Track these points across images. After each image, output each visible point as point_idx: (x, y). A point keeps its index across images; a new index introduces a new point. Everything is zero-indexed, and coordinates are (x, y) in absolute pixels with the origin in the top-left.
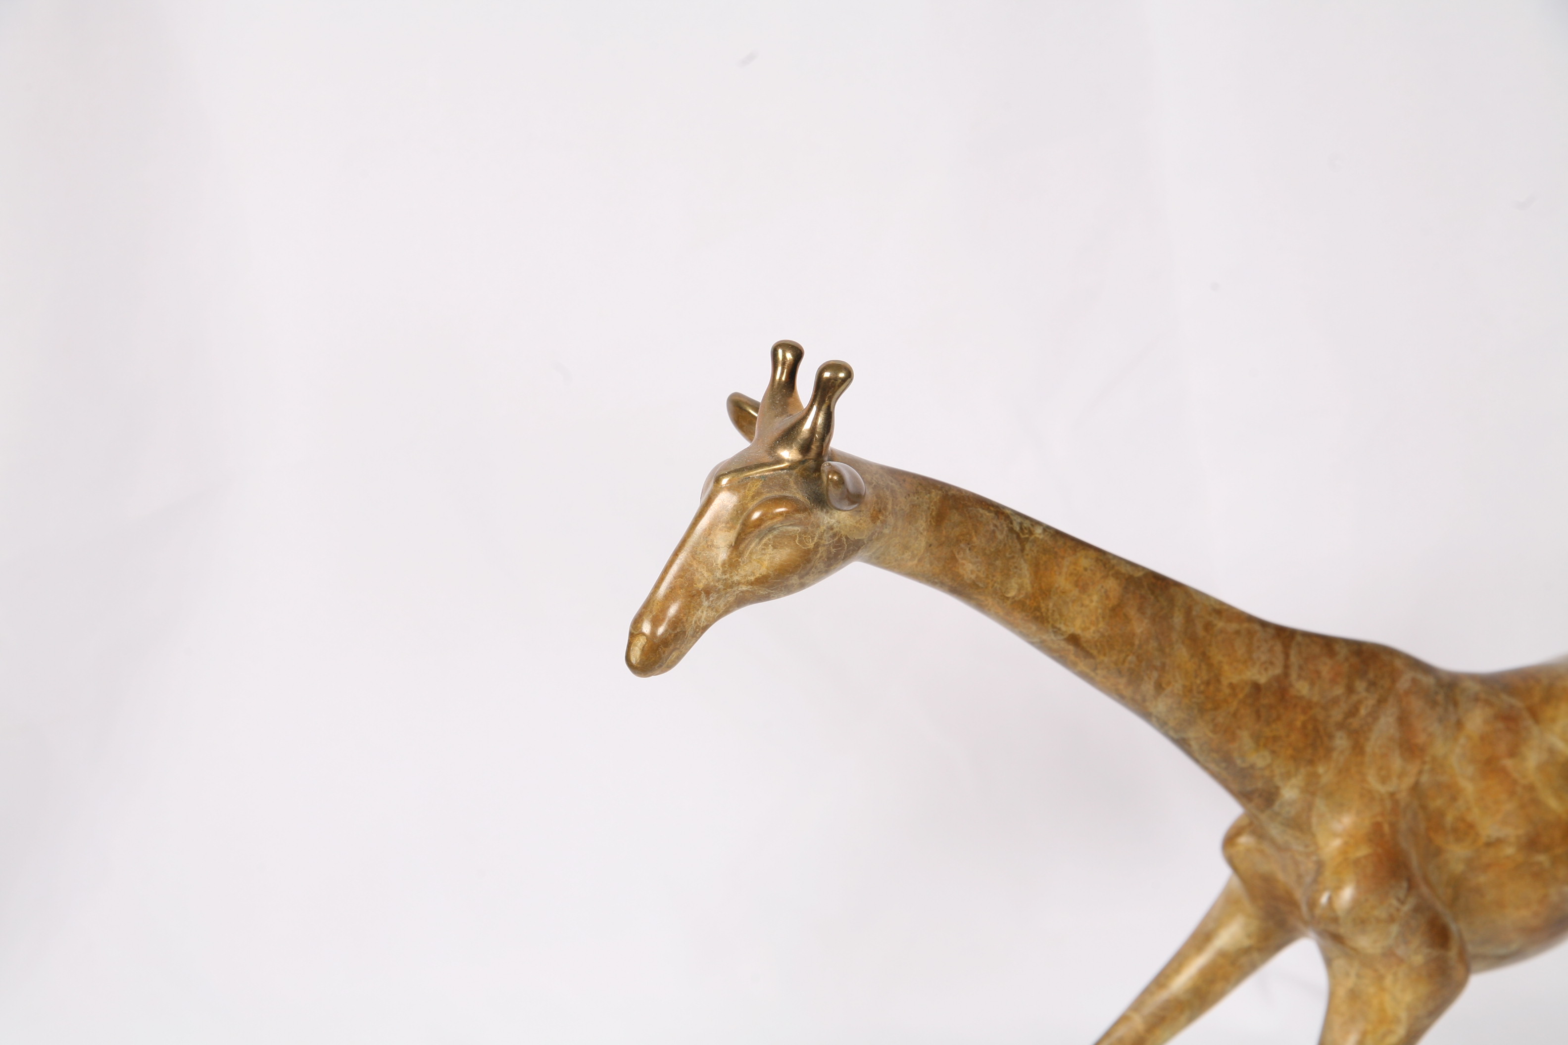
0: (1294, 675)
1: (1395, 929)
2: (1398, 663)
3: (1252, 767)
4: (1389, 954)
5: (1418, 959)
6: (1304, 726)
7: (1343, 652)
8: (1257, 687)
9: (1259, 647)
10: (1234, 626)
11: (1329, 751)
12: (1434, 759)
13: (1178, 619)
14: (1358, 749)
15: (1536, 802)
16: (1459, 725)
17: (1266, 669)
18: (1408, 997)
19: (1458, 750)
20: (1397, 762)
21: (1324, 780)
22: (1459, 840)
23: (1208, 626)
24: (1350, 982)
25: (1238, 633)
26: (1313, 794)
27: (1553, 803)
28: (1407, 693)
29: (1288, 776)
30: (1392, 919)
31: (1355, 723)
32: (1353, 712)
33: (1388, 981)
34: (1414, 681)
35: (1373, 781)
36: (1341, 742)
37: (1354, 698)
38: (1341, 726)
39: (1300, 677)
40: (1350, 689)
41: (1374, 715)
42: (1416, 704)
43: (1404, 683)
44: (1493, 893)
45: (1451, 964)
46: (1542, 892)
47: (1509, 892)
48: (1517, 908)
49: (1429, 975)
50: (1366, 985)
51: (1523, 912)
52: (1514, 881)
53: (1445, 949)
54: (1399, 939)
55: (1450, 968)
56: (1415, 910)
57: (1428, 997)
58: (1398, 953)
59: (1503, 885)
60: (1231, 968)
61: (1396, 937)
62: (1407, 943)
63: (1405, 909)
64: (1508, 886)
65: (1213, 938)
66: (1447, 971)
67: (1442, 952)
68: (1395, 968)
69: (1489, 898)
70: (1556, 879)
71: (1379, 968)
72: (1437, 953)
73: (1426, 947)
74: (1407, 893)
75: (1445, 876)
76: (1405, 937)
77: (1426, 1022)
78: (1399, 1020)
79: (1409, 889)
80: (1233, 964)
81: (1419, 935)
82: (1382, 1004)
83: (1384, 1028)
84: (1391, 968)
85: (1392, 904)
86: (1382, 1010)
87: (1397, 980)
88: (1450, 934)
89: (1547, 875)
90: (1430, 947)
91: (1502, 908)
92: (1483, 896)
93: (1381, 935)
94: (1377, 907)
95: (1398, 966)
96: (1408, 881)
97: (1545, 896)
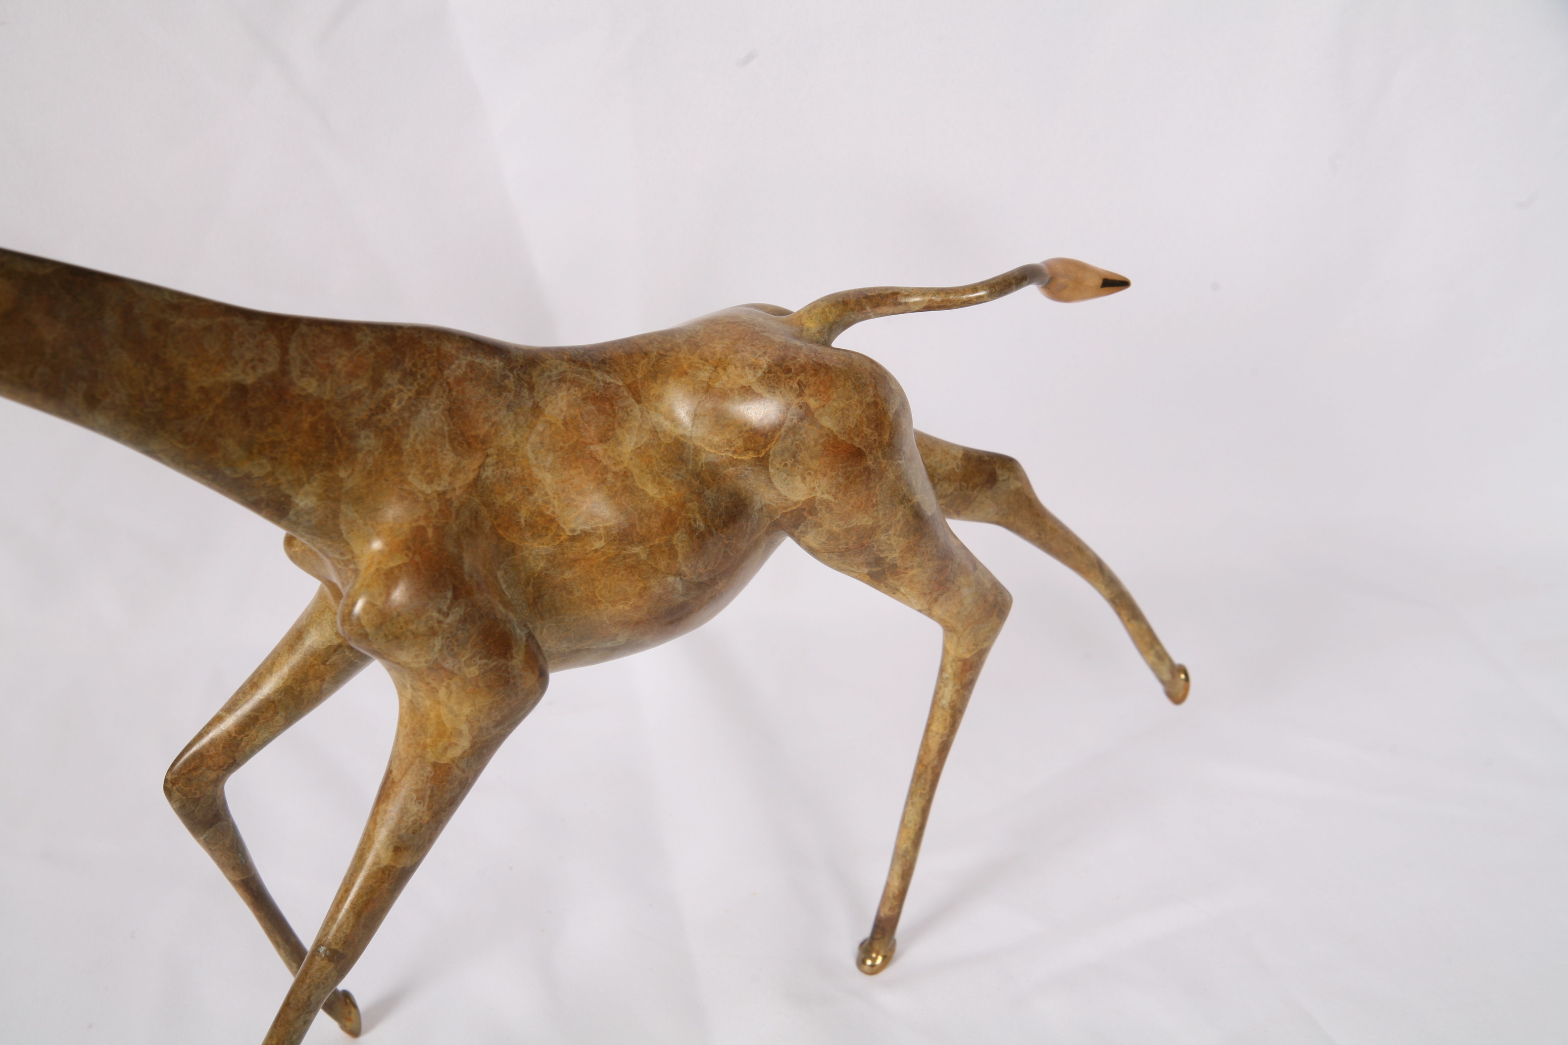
0: (295, 373)
1: (438, 642)
2: (448, 347)
3: (248, 476)
4: (435, 668)
5: (473, 671)
6: (314, 427)
7: (368, 340)
8: (241, 390)
9: (241, 344)
10: (203, 322)
11: (351, 454)
12: (501, 450)
13: (111, 320)
14: (393, 447)
15: (630, 489)
16: (537, 410)
17: (254, 368)
18: (467, 710)
19: (534, 438)
20: (448, 459)
21: (349, 484)
22: (537, 536)
23: (160, 326)
25: (208, 329)
26: (337, 500)
27: (652, 490)
28: (459, 381)
29: (299, 483)
30: (433, 633)
31: (386, 419)
32: (384, 406)
33: (442, 694)
34: (471, 365)
35: (416, 482)
36: (368, 441)
37: (383, 392)
38: (365, 424)
39: (303, 373)
40: (377, 382)
41: (412, 409)
42: (474, 392)
43: (458, 367)
44: (582, 588)
45: (516, 672)
46: (641, 585)
47: (601, 586)
48: (614, 603)
49: (488, 686)
50: (422, 697)
51: (621, 607)
52: (606, 575)
53: (505, 658)
54: (445, 652)
55: (514, 677)
56: (464, 620)
57: (490, 708)
58: (446, 666)
59: (593, 580)
60: (322, 667)
61: (441, 650)
62: (455, 656)
63: (449, 620)
64: (599, 581)
65: (304, 636)
66: (512, 681)
67: (502, 661)
68: (446, 681)
69: (578, 594)
70: (656, 571)
71: (429, 680)
72: (496, 663)
73: (480, 659)
74: (452, 603)
75: (523, 575)
76: (452, 650)
77: (494, 732)
78: (460, 733)
79: (455, 598)
80: (324, 663)
81: (469, 646)
82: (439, 717)
83: (445, 741)
84: (443, 681)
85: (431, 618)
86: (440, 723)
87: (451, 692)
88: (513, 642)
89: (644, 567)
90: (485, 657)
91: (595, 604)
92: (571, 593)
93: (421, 649)
94: (413, 622)
95: (450, 679)
96: (455, 589)
97: (645, 589)
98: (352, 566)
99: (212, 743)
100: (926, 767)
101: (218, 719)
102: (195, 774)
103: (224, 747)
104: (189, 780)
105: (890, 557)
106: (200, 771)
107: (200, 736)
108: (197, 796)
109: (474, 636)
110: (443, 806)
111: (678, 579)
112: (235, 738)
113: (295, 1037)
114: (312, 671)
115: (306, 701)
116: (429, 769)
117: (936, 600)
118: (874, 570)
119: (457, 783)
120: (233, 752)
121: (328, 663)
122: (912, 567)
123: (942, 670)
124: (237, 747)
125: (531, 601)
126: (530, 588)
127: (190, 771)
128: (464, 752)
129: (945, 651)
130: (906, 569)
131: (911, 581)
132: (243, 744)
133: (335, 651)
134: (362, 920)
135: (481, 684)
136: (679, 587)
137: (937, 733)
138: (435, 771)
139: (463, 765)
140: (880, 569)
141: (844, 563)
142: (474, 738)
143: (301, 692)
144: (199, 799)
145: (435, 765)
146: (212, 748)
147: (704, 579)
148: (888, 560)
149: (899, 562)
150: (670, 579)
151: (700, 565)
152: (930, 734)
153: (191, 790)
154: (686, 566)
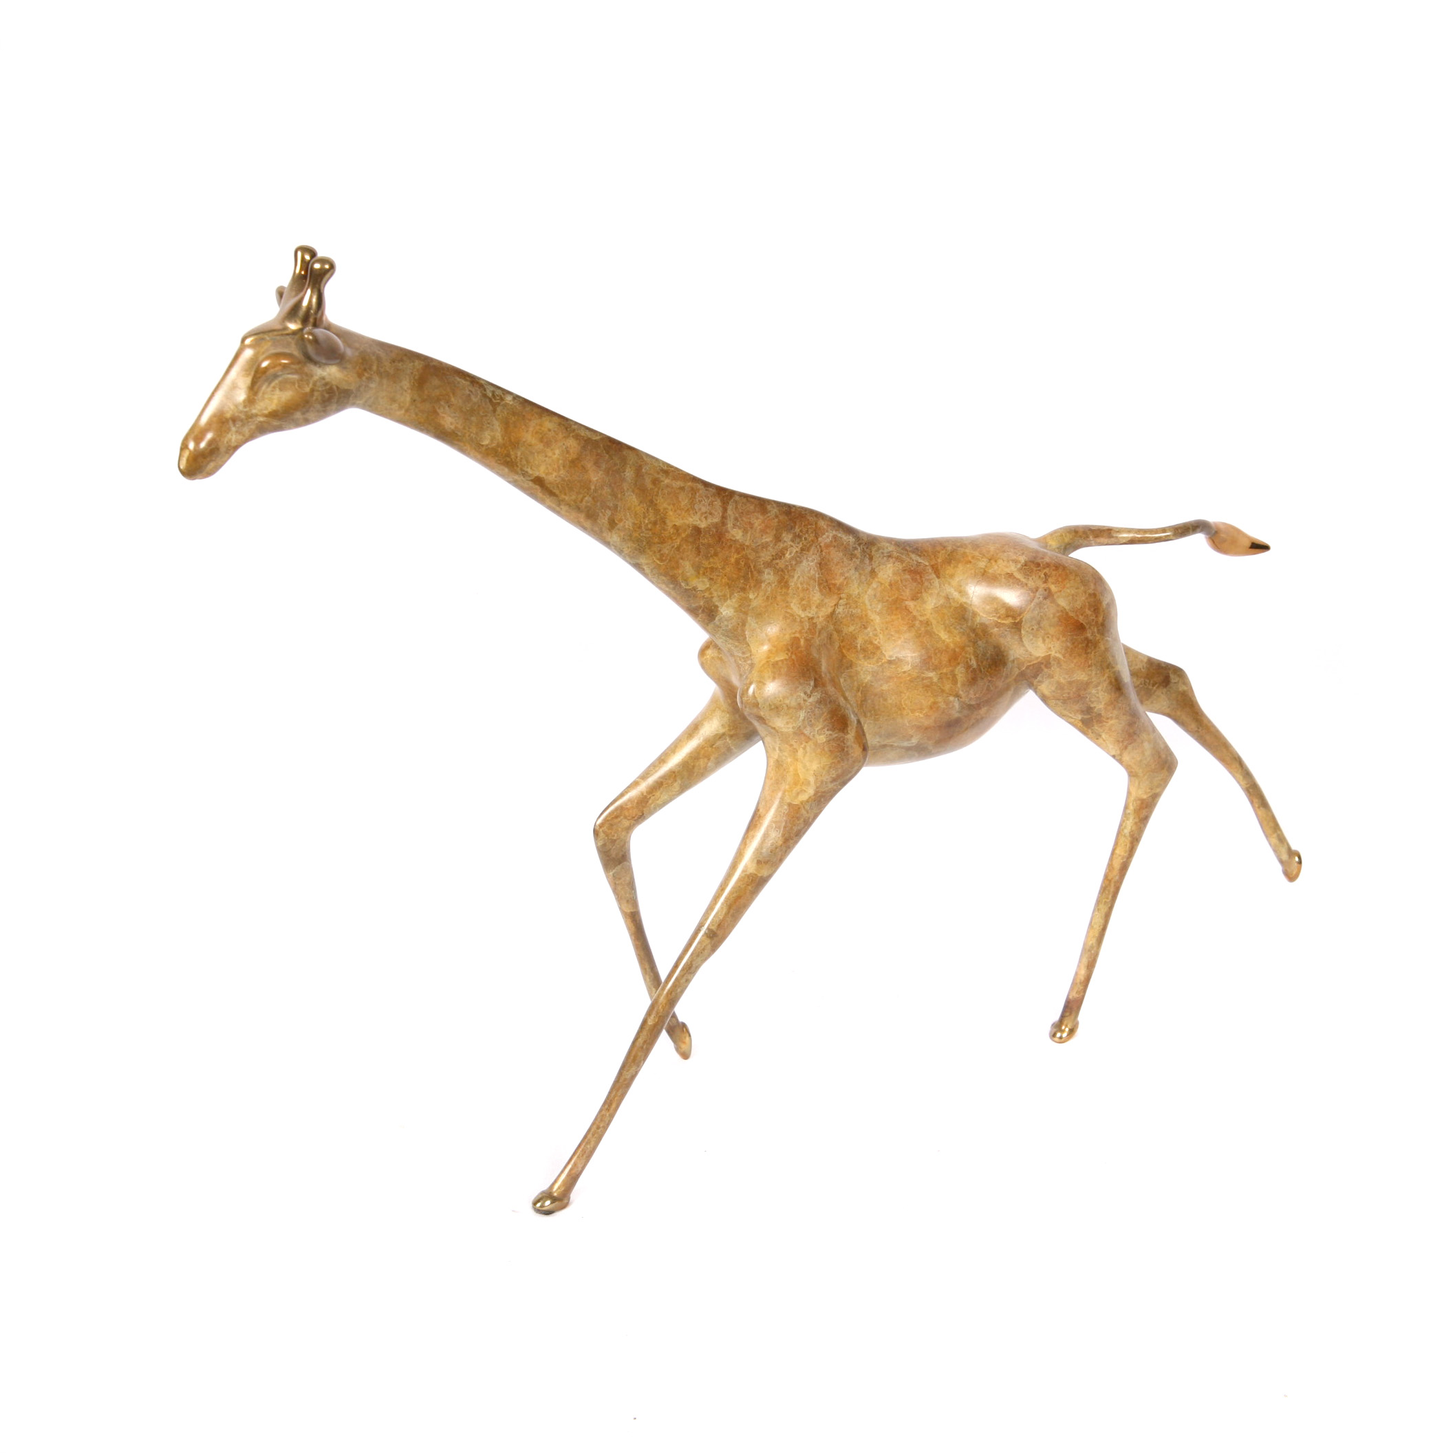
0: (730, 525)
1: (802, 714)
2: (822, 523)
3: (695, 589)
4: (799, 732)
5: (822, 739)
6: (737, 562)
7: (774, 511)
8: (697, 530)
9: (700, 501)
10: (679, 483)
11: (758, 583)
12: (849, 596)
13: (629, 474)
14: (783, 583)
15: (930, 634)
16: (873, 573)
17: (706, 518)
18: (815, 766)
19: (870, 592)
20: (816, 596)
21: (754, 604)
22: (867, 657)
23: (655, 482)
24: (776, 755)
25: (682, 489)
26: (746, 613)
27: (944, 635)
28: (827, 546)
29: (724, 598)
30: (800, 707)
31: (781, 564)
32: (780, 555)
33: (801, 752)
34: (835, 537)
35: (795, 608)
36: (769, 576)
37: (781, 545)
38: (769, 565)
39: (734, 525)
40: (778, 539)
41: (798, 559)
42: (836, 555)
43: (827, 537)
44: (893, 697)
45: (849, 743)
46: (932, 700)
47: (906, 697)
48: (913, 711)
49: (830, 751)
50: (786, 757)
51: (917, 714)
52: (910, 690)
53: (843, 732)
54: (806, 722)
55: (847, 747)
56: (820, 702)
57: (830, 767)
58: (806, 732)
59: (901, 692)
60: (710, 749)
61: (804, 720)
62: (812, 726)
63: (811, 700)
64: (905, 694)
66: (846, 749)
67: (841, 734)
68: (804, 744)
69: (890, 701)
70: (943, 691)
71: (793, 743)
72: (836, 735)
73: (828, 730)
74: (813, 689)
75: (856, 683)
76: (811, 721)
77: (831, 786)
78: (809, 783)
79: (816, 686)
80: (712, 746)
81: (821, 720)
82: (796, 770)
83: (798, 788)
84: (801, 744)
85: (800, 696)
86: (797, 775)
87: (806, 752)
88: (849, 723)
89: (935, 687)
90: (831, 730)
91: (900, 709)
92: (885, 700)
93: (791, 718)
94: (788, 698)
95: (807, 742)
96: (816, 680)
97: (935, 703)
98: (749, 662)
99: (630, 800)
100: (1110, 881)
101: (635, 784)
102: (616, 821)
103: (637, 803)
104: (612, 825)
105: (1097, 708)
106: (619, 819)
107: (622, 795)
108: (615, 838)
109: (825, 714)
110: (792, 835)
111: (956, 699)
112: (646, 796)
113: (679, 990)
114: (702, 752)
115: (695, 774)
116: (786, 807)
117: (1126, 748)
118: (1086, 717)
119: (802, 820)
120: (644, 807)
121: (714, 746)
122: (1112, 718)
123: (1126, 807)
124: (646, 804)
125: (859, 702)
126: (859, 694)
127: (613, 818)
128: (810, 797)
129: (1129, 793)
130: (1108, 719)
131: (1110, 729)
132: (650, 802)
133: (720, 738)
134: (732, 911)
135: (826, 749)
136: (957, 705)
137: (1120, 856)
138: (789, 809)
139: (807, 807)
140: (1089, 716)
141: (1065, 709)
142: (817, 788)
143: (694, 767)
144: (615, 840)
145: (790, 805)
146: (630, 803)
147: (973, 703)
148: (1095, 710)
149: (1103, 713)
150: (951, 698)
151: (971, 692)
152: (1115, 856)
153: (611, 833)
154: (963, 691)
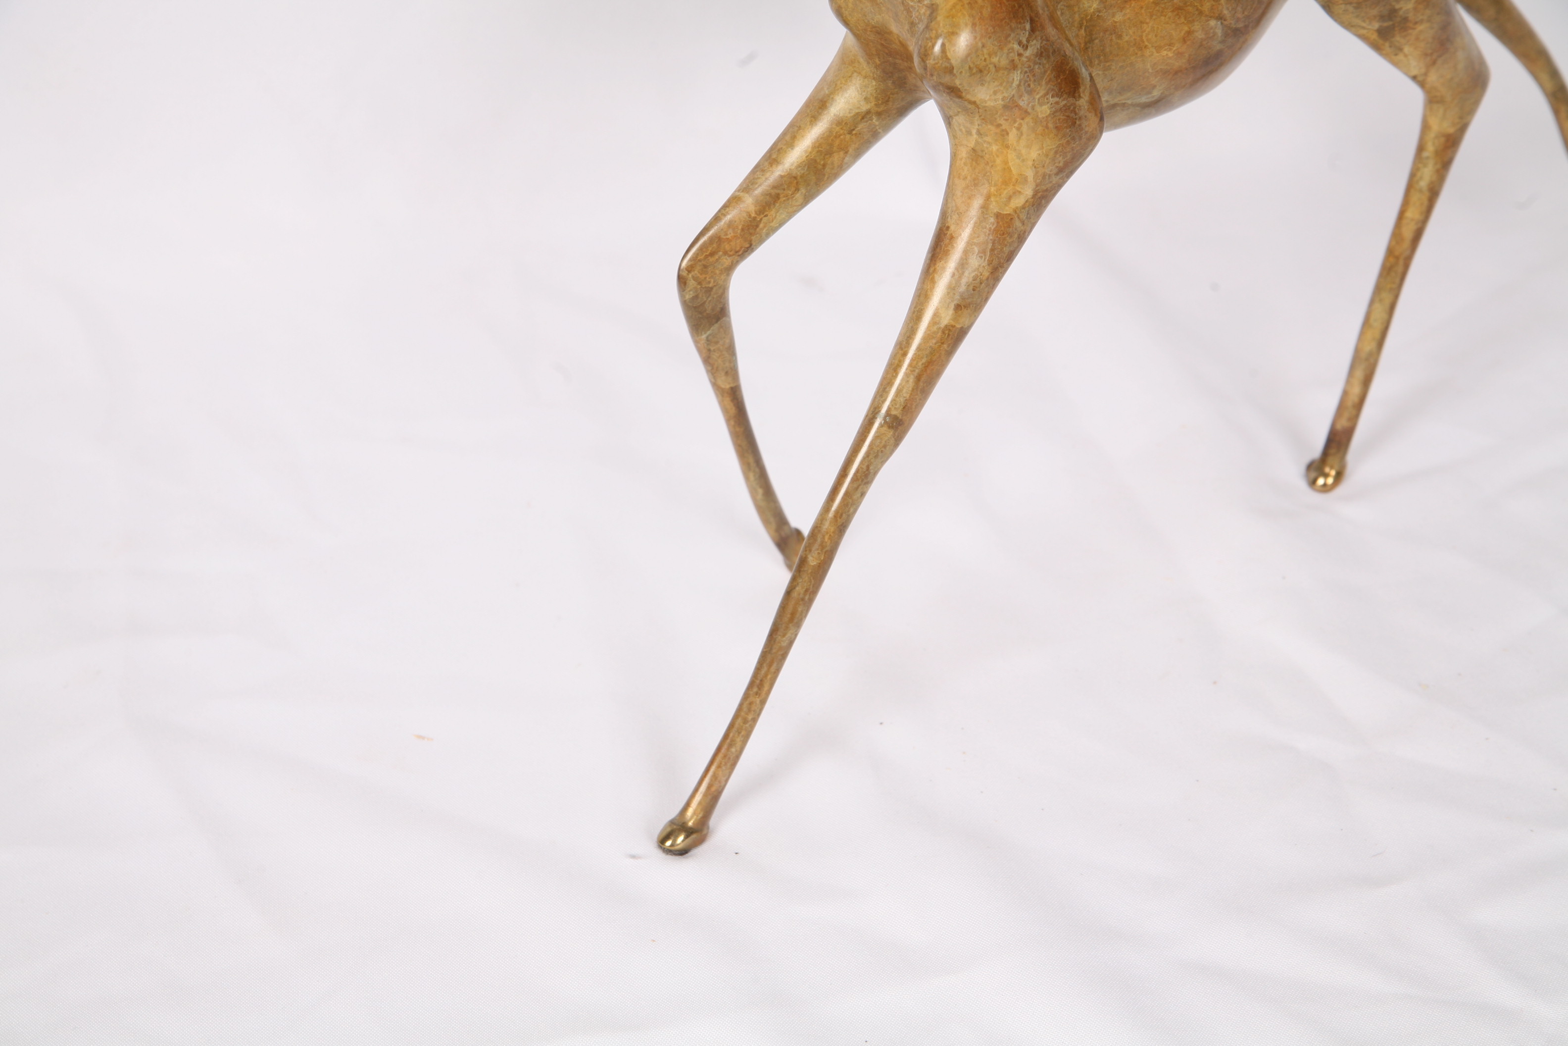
1: (1017, 77)
4: (1011, 106)
5: (1044, 110)
18: (1034, 154)
24: (972, 142)
30: (1013, 66)
33: (1013, 135)
44: (1131, 32)
45: (1082, 113)
46: (1186, 28)
47: (1148, 30)
48: (1159, 49)
49: (1056, 127)
50: (989, 143)
51: (1164, 53)
52: (1154, 17)
53: (1074, 97)
54: (1022, 88)
55: (1080, 118)
56: (1040, 54)
57: (1056, 152)
58: (1021, 103)
59: (1142, 22)
60: (848, 136)
61: (1019, 86)
62: (1030, 92)
63: (1028, 53)
64: (1147, 23)
65: (828, 105)
66: (1078, 122)
67: (1071, 100)
68: (1019, 121)
69: (1126, 38)
70: (1201, 13)
71: (1002, 122)
72: (1065, 102)
73: (1053, 97)
74: (1030, 35)
75: (1077, 16)
76: (1029, 85)
77: (1055, 180)
78: (1026, 180)
79: (1033, 30)
80: (850, 132)
81: (1044, 82)
82: (1006, 162)
83: (1010, 189)
84: (1015, 121)
85: (1013, 49)
86: (1007, 169)
87: (1022, 134)
88: (1080, 81)
89: (1190, 9)
90: (1057, 96)
91: (1141, 49)
92: (1120, 37)
93: (1001, 84)
94: (996, 54)
95: (1023, 119)
96: (1032, 21)
97: (1189, 33)
99: (730, 224)
100: (1397, 258)
101: (734, 200)
102: (711, 259)
103: (743, 230)
104: (705, 267)
105: (1404, 9)
106: (717, 257)
107: (716, 219)
108: (711, 285)
109: (1049, 72)
110: (1002, 261)
111: (1219, 23)
112: (755, 218)
113: (852, 510)
114: (837, 142)
115: (826, 177)
116: (992, 220)
117: (1434, 63)
118: (1386, 24)
119: (1016, 236)
120: (751, 234)
121: (854, 132)
122: (1422, 21)
123: (1421, 148)
124: (756, 229)
125: (1082, 46)
126: (1082, 32)
127: (707, 256)
128: (1027, 201)
129: (1425, 127)
130: (1416, 23)
131: (1417, 39)
132: (761, 226)
133: (863, 118)
134: (921, 384)
135: (1051, 125)
136: (1219, 32)
137: (1412, 220)
138: (998, 223)
139: (1023, 216)
140: (1390, 23)
141: (1357, 16)
142: (1037, 186)
143: (824, 166)
144: (712, 288)
145: (998, 216)
146: (730, 231)
147: (1240, 25)
148: (1401, 13)
149: (1411, 16)
150: (1213, 23)
151: (1239, 9)
152: (1404, 222)
153: (705, 278)
154: (1228, 9)
